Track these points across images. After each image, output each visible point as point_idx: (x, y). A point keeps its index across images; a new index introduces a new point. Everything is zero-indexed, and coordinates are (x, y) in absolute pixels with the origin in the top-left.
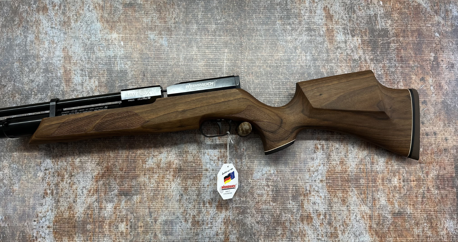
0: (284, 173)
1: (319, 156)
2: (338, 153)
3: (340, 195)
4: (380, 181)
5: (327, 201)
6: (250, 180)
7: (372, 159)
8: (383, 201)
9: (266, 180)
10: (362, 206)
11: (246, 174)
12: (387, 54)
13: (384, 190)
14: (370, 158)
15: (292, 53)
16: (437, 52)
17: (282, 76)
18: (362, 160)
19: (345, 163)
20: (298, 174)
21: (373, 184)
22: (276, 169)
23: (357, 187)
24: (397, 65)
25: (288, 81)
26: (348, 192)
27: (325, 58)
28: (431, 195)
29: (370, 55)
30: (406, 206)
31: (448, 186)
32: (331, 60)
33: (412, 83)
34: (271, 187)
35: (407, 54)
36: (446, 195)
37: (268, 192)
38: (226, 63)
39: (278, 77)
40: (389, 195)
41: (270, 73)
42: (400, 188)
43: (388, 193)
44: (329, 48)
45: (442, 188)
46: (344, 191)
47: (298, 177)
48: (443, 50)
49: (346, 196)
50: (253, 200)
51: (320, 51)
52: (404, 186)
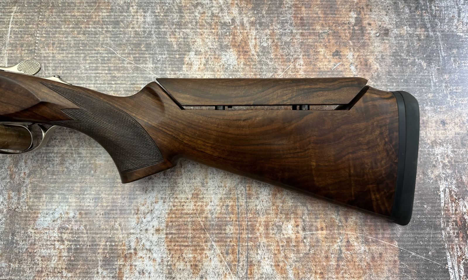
0: (93, 217)
1: (157, 185)
2: (190, 179)
3: (189, 255)
4: (262, 229)
5: (165, 268)
6: (30, 230)
7: (247, 189)
8: (267, 267)
9: (59, 229)
10: (227, 276)
11: (25, 219)
12: (278, 14)
13: (268, 246)
14: (245, 187)
15: (121, 12)
16: (360, 11)
17: (103, 49)
18: (230, 190)
19: (201, 196)
20: (117, 218)
21: (249, 236)
22: (80, 209)
23: (221, 241)
24: (294, 31)
25: (112, 57)
26: (203, 249)
27: (175, 20)
28: (353, 255)
29: (250, 16)
30: (309, 276)
31: (383, 237)
32: (186, 24)
33: (319, 60)
34: (66, 243)
35: (311, 14)
36: (381, 254)
37: (60, 253)
38: (12, 28)
39: (95, 50)
40: (278, 255)
41: (83, 44)
42: (297, 242)
43: (276, 252)
44: (184, 5)
45: (373, 242)
46: (198, 248)
47: (116, 224)
48: (369, 7)
49: (199, 258)
50: (32, 268)
51: (168, 9)
52: (305, 238)
